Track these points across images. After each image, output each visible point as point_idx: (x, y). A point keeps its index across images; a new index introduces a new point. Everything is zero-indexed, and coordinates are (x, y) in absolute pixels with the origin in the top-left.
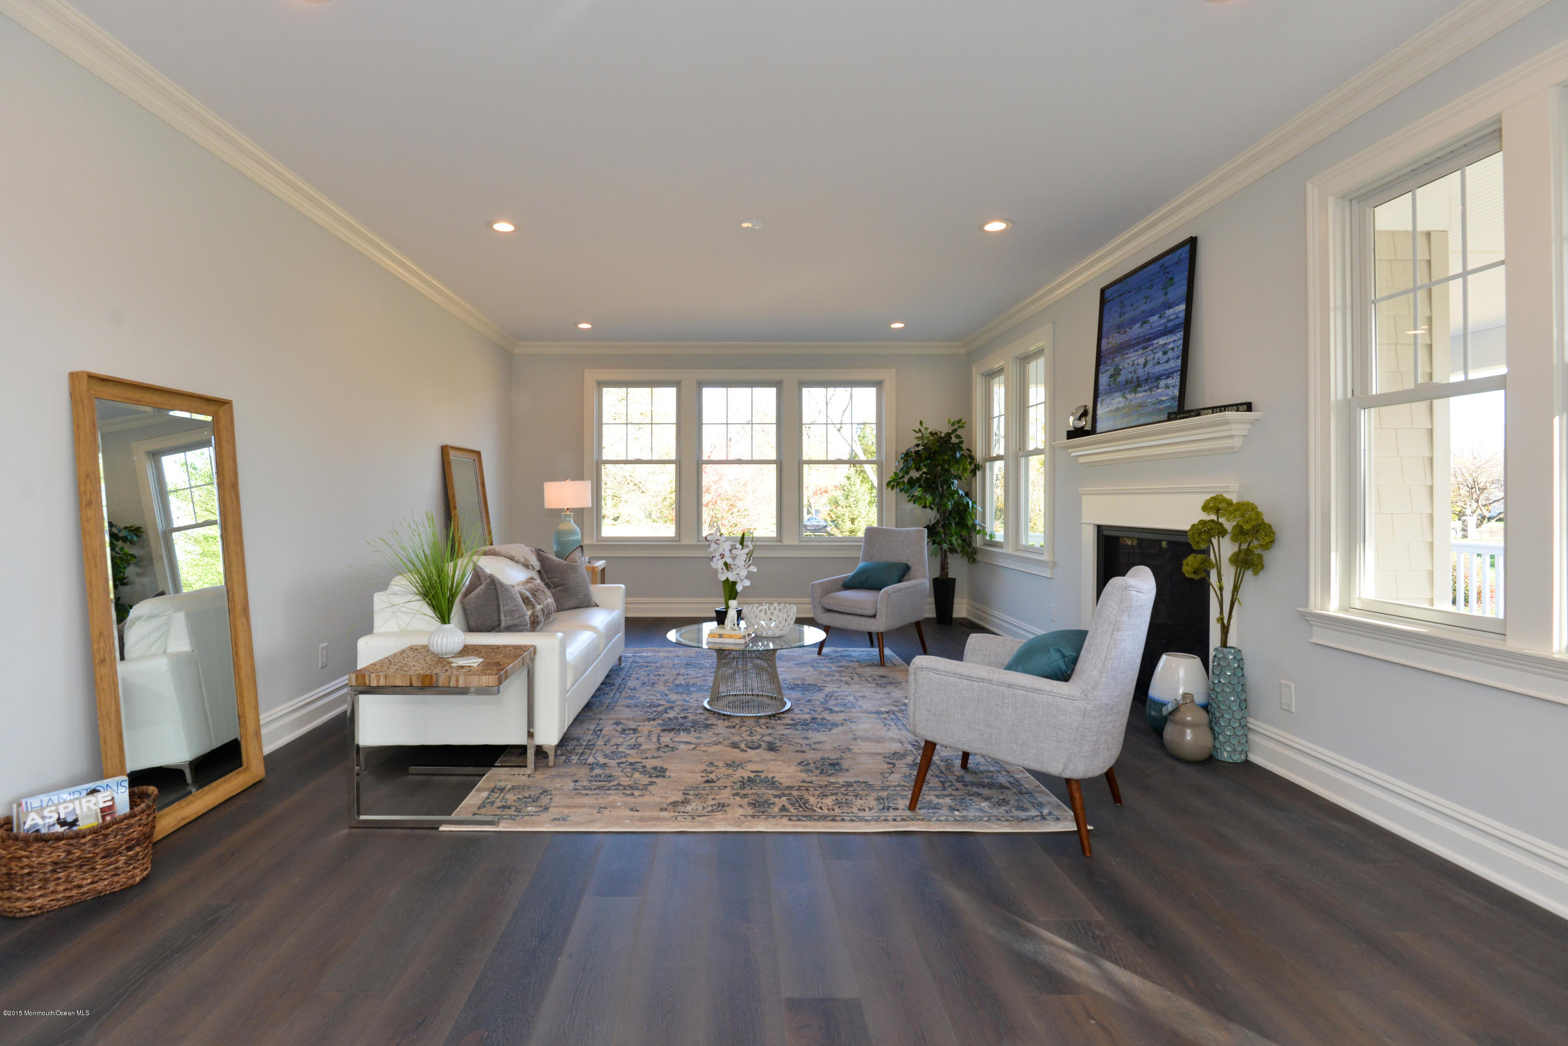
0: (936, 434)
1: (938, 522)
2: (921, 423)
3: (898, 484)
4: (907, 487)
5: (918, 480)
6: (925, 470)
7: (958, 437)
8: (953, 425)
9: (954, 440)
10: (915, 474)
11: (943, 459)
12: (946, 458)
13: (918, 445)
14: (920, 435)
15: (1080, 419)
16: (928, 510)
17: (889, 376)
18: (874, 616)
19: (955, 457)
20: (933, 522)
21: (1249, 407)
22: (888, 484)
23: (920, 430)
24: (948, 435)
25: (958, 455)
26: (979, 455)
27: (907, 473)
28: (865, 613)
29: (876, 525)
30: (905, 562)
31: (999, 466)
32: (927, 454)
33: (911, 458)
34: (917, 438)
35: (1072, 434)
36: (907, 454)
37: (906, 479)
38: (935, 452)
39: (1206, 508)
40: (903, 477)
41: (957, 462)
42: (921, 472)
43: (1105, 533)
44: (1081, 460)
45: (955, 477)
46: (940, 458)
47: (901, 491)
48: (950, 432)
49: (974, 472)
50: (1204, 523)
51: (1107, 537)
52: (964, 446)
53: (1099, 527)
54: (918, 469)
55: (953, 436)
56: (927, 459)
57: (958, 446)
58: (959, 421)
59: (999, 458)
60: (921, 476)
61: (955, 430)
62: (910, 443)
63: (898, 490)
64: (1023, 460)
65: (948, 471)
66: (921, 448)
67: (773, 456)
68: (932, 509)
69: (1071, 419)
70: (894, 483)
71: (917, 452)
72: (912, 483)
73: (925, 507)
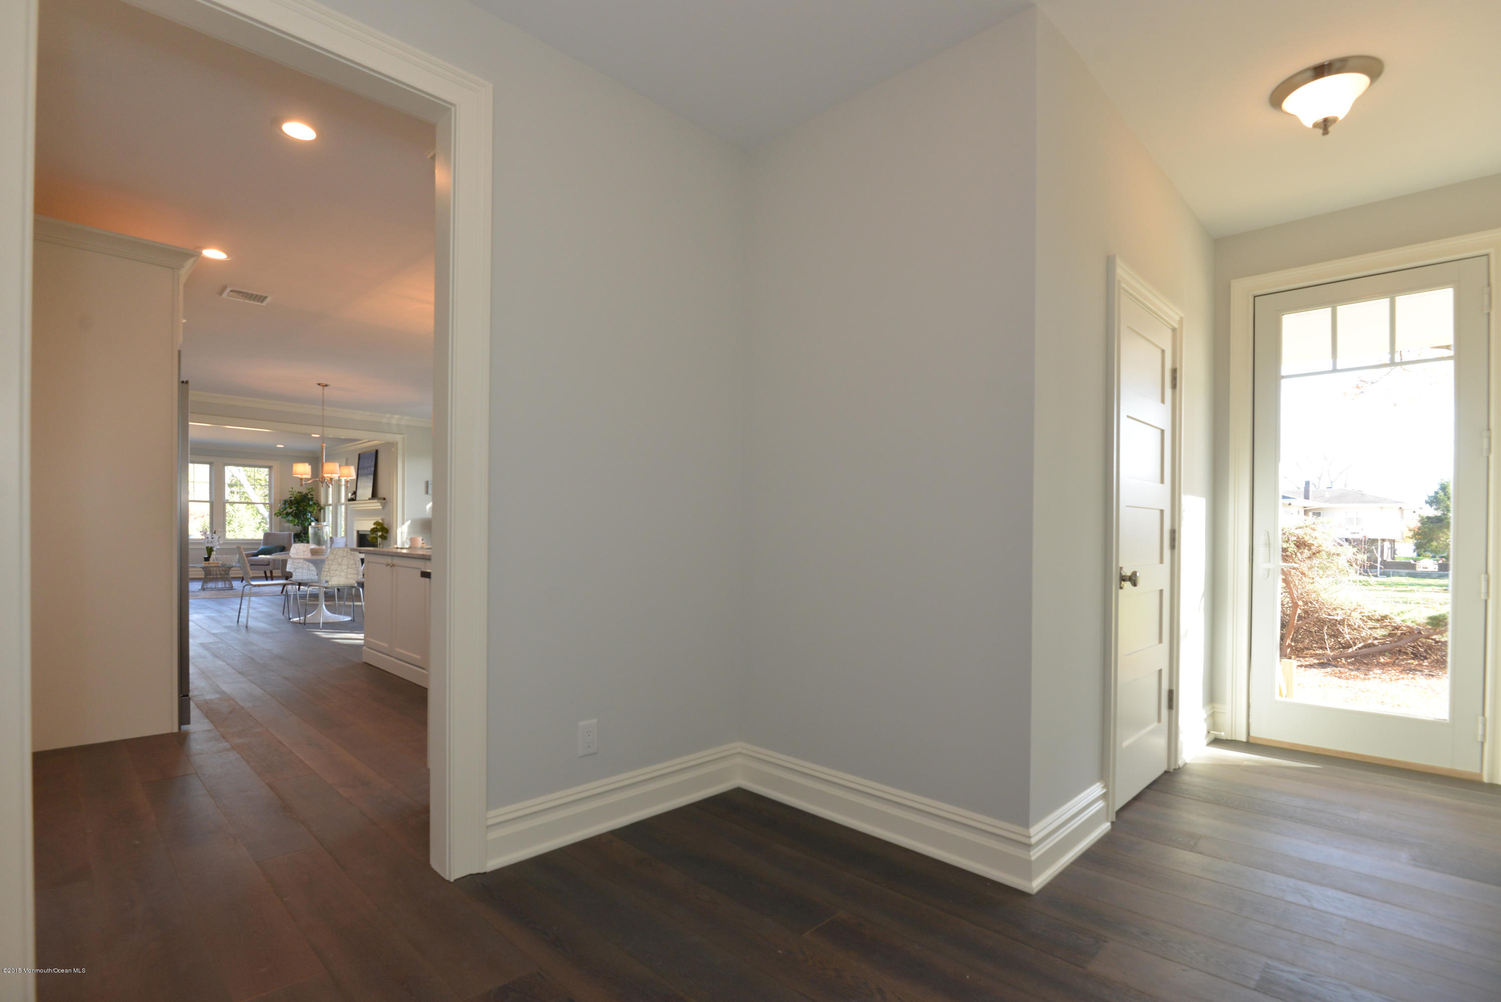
0: (300, 493)
1: (301, 532)
2: (292, 488)
3: (280, 515)
4: (285, 516)
5: (291, 513)
6: (295, 509)
7: (312, 495)
8: (309, 489)
9: (310, 496)
10: (289, 510)
11: (304, 505)
12: (305, 504)
13: (291, 497)
14: (292, 493)
15: (352, 495)
16: (297, 526)
17: (276, 464)
18: (268, 565)
19: (309, 503)
20: (299, 532)
21: (384, 499)
22: (275, 514)
23: (292, 491)
24: (307, 494)
25: (311, 503)
26: (322, 502)
27: (285, 509)
28: (264, 564)
29: (268, 531)
30: (282, 545)
31: (331, 508)
32: (295, 502)
33: (289, 503)
34: (291, 494)
35: (350, 500)
36: (285, 502)
37: (285, 512)
38: (300, 501)
39: (374, 524)
40: (283, 511)
41: (311, 506)
42: (292, 510)
43: (360, 533)
44: (355, 509)
45: (310, 512)
46: (302, 504)
47: (282, 517)
48: (307, 492)
49: (320, 510)
50: (374, 528)
51: (361, 535)
52: (314, 499)
53: (358, 531)
54: (291, 508)
55: (309, 494)
56: (295, 504)
57: (312, 499)
58: (312, 488)
59: (330, 505)
60: (293, 511)
61: (309, 492)
62: (287, 496)
63: (280, 517)
64: (339, 507)
65: (306, 510)
66: (293, 499)
67: (208, 499)
68: (298, 526)
69: (350, 495)
70: (279, 514)
71: (291, 500)
72: (288, 514)
73: (295, 525)
